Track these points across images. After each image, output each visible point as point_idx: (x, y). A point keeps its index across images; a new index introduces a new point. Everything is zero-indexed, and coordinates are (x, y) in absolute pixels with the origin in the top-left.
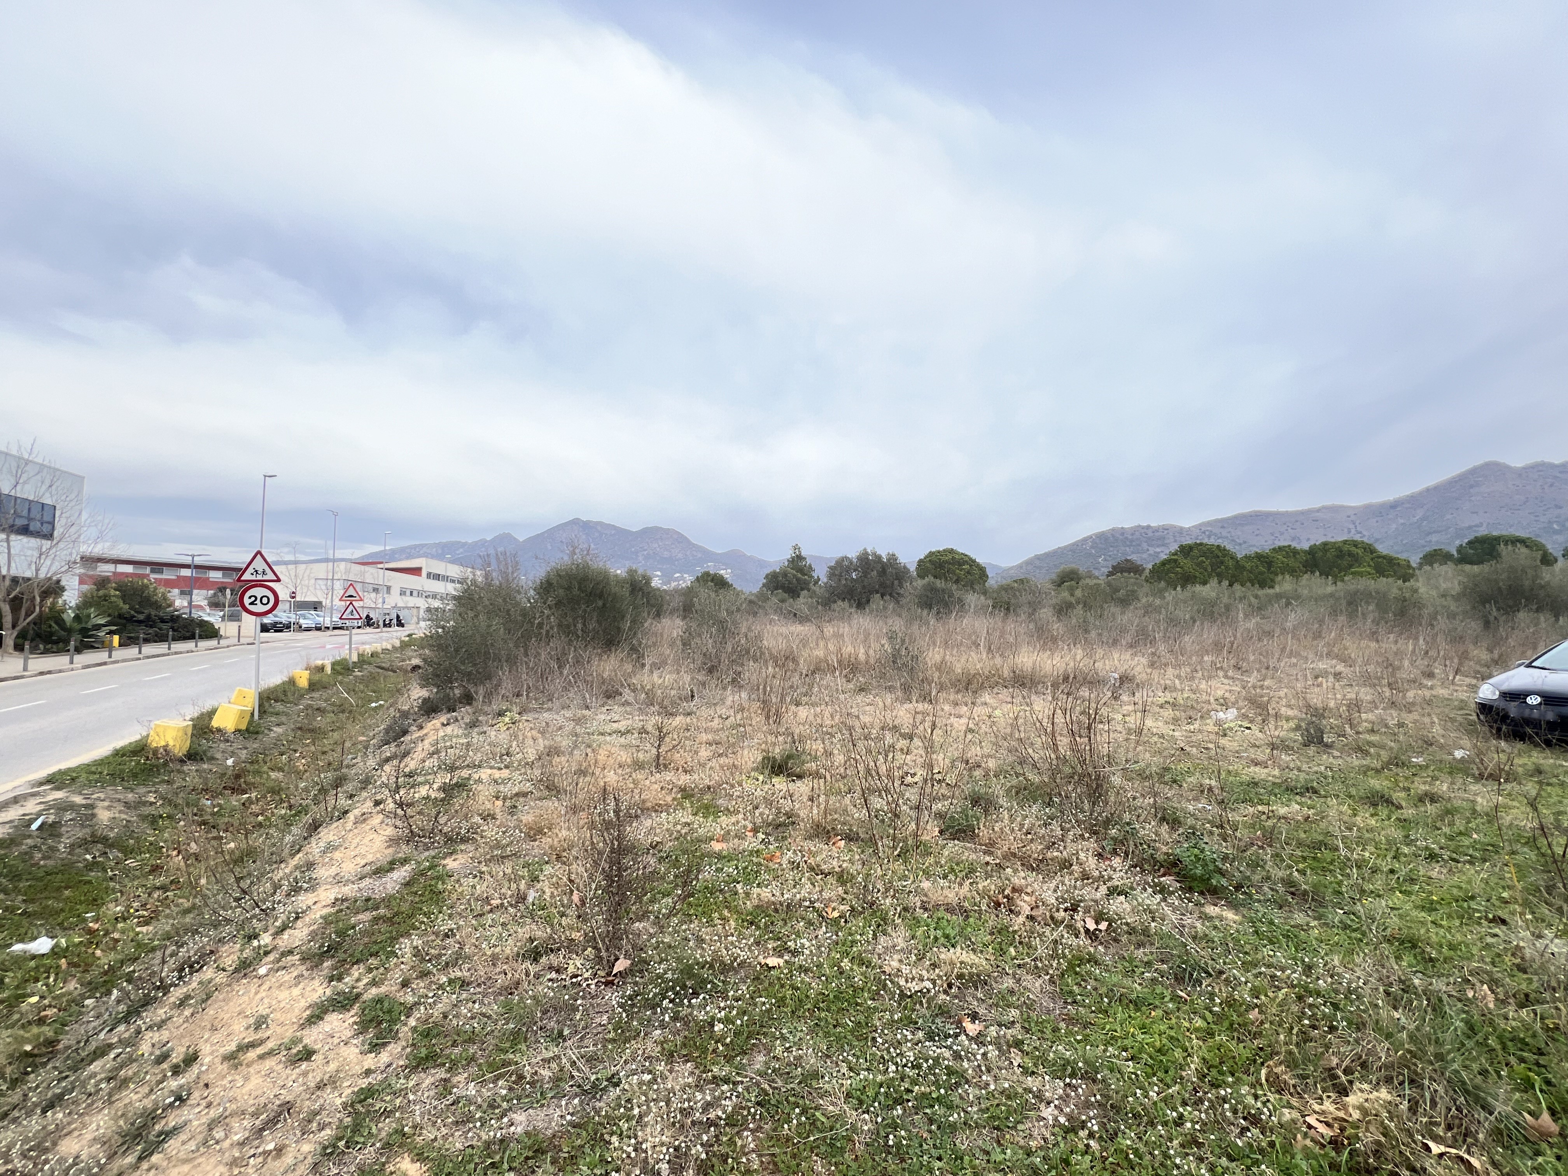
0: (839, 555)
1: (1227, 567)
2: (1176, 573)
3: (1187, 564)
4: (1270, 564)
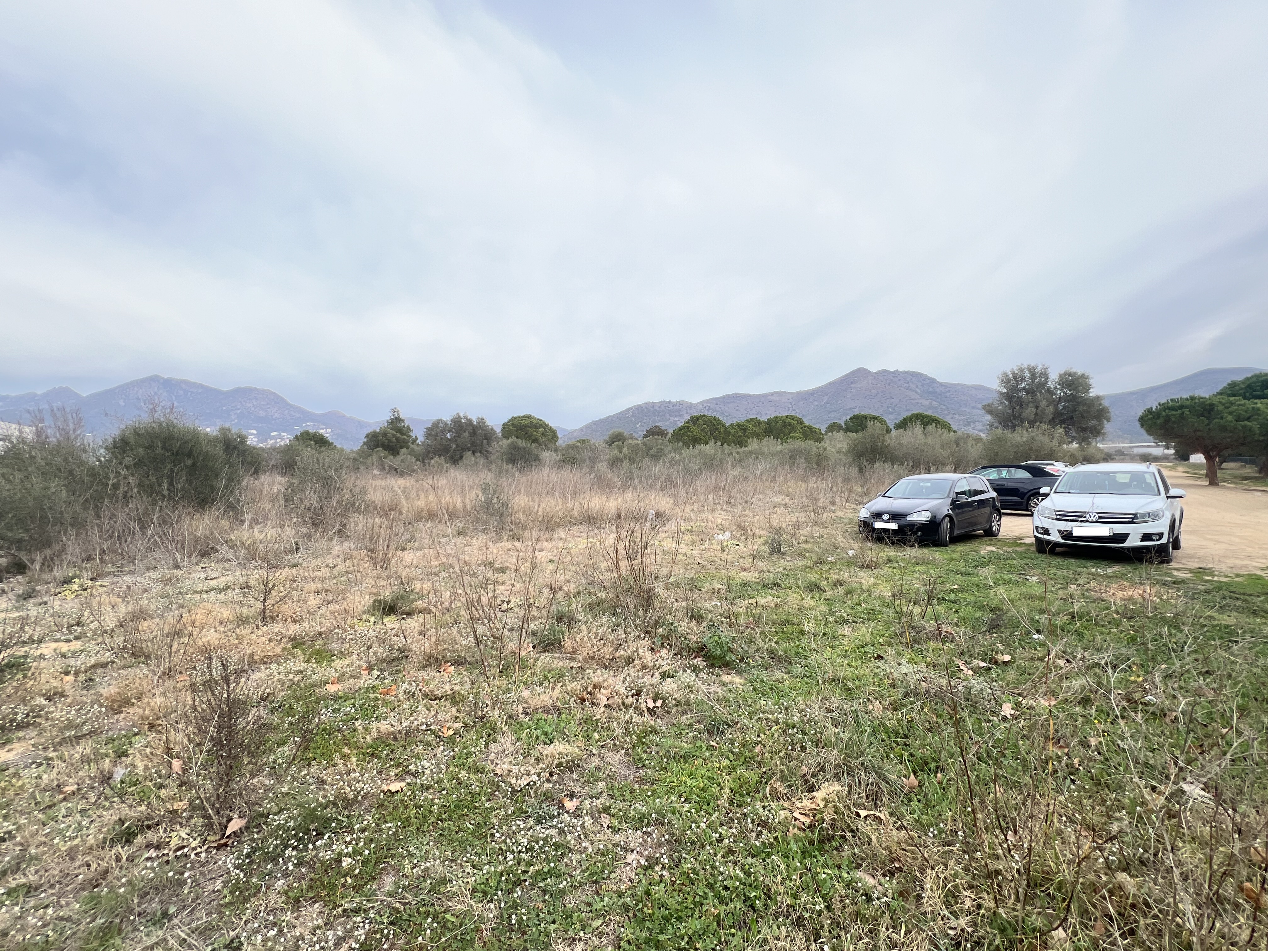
0: (435, 418)
1: (720, 432)
2: (689, 436)
3: (695, 430)
4: (745, 431)
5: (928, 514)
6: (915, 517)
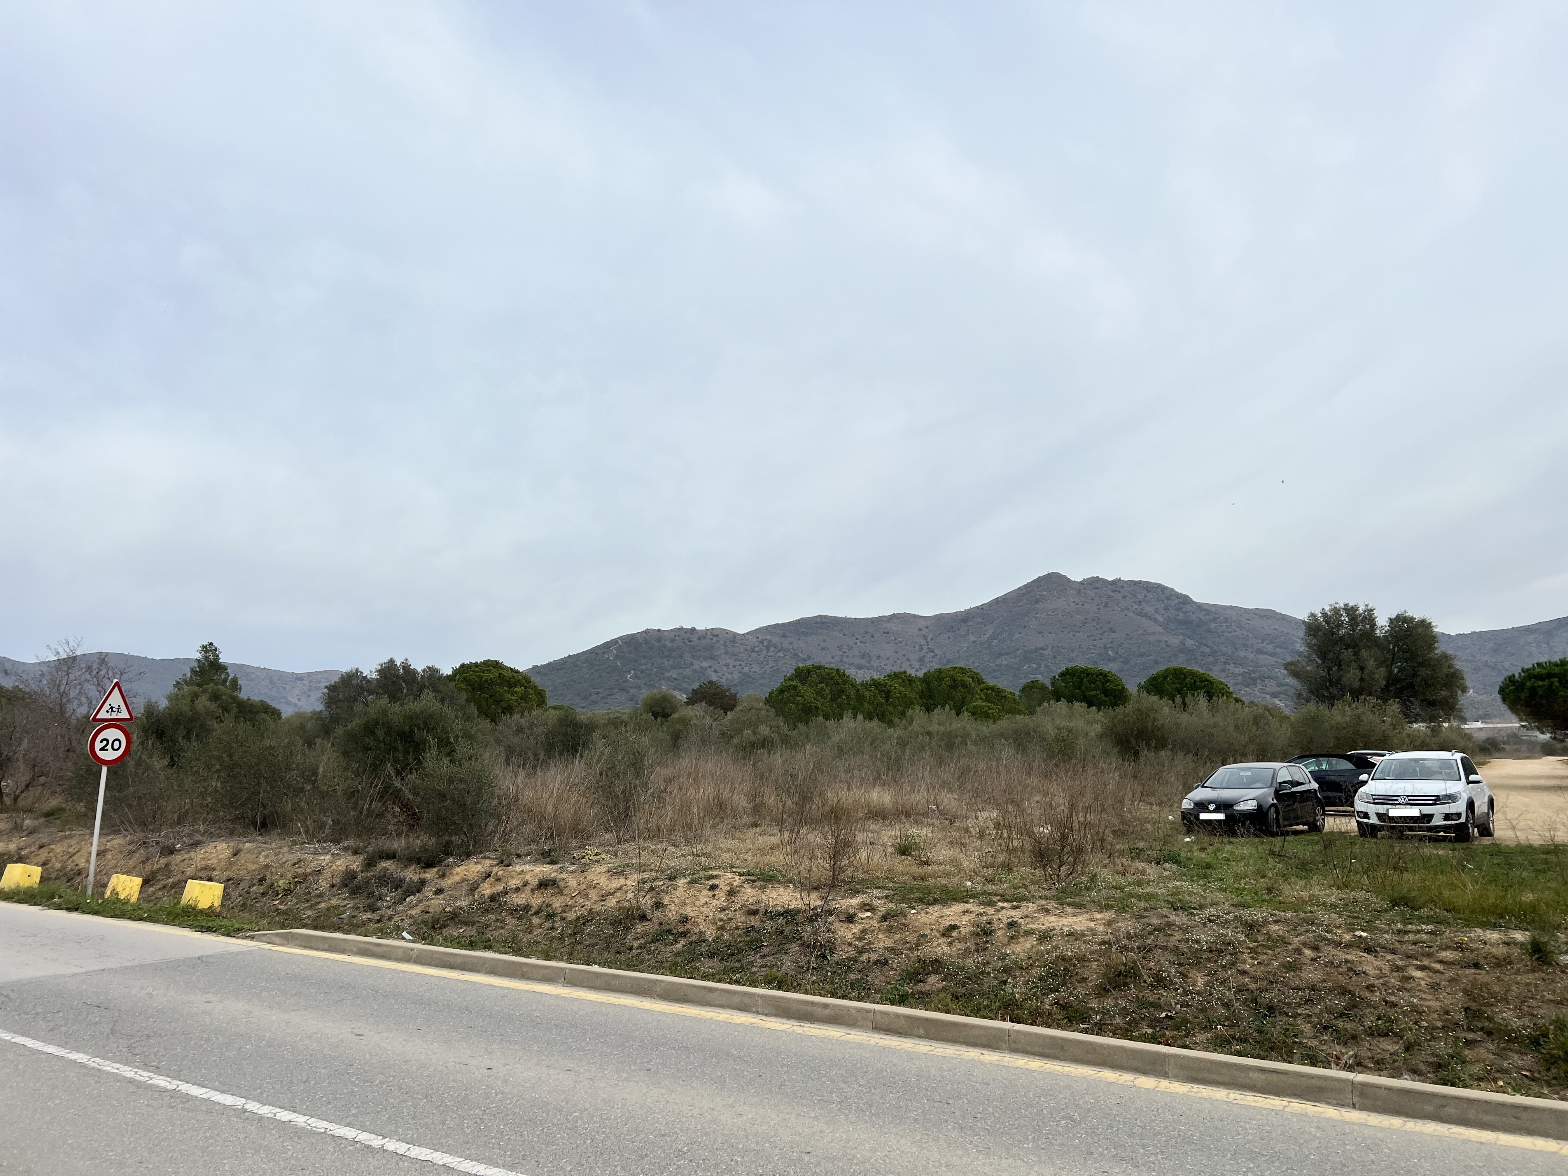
1: (849, 697)
4: (887, 694)
5: (1255, 803)
6: (1242, 807)
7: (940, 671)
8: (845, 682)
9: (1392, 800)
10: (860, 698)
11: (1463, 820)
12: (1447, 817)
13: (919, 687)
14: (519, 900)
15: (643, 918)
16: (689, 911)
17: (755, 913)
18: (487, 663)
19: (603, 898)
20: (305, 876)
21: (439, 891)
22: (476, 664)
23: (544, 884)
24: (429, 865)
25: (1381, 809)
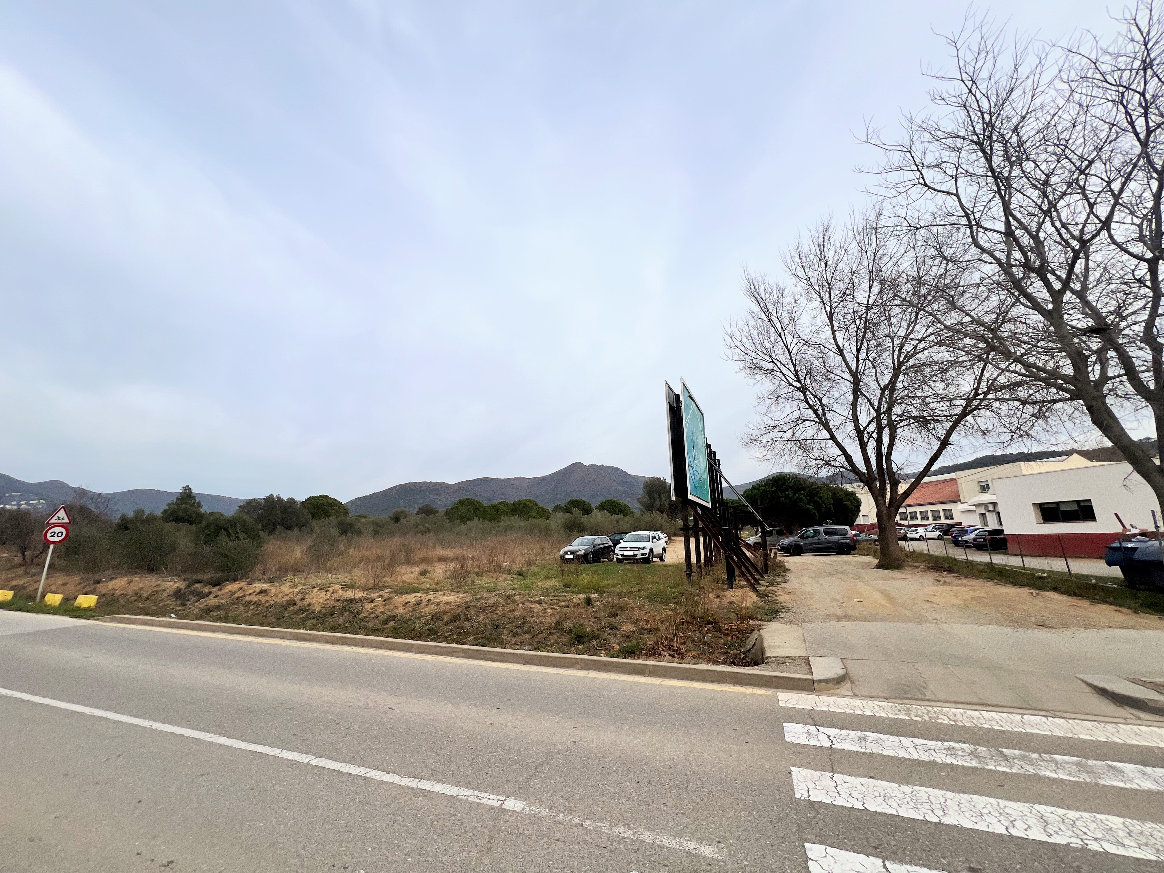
0: (248, 497)
1: (480, 511)
2: (458, 514)
4: (498, 510)
5: (583, 551)
6: (579, 553)
7: (519, 501)
8: (479, 505)
9: (625, 549)
10: (485, 511)
11: (647, 556)
12: (642, 555)
13: (510, 507)
14: (248, 599)
15: (295, 604)
16: (313, 601)
17: (338, 600)
18: (322, 496)
19: (283, 597)
20: (157, 592)
21: (216, 597)
22: (317, 497)
23: (261, 592)
24: (215, 585)
25: (622, 552)
